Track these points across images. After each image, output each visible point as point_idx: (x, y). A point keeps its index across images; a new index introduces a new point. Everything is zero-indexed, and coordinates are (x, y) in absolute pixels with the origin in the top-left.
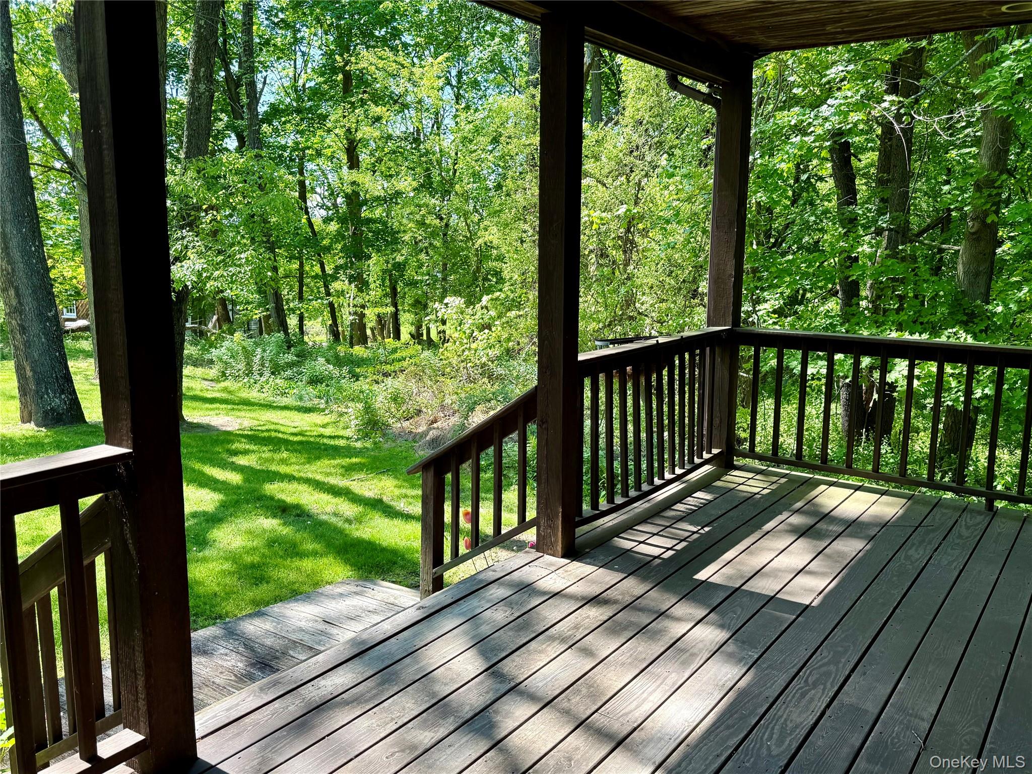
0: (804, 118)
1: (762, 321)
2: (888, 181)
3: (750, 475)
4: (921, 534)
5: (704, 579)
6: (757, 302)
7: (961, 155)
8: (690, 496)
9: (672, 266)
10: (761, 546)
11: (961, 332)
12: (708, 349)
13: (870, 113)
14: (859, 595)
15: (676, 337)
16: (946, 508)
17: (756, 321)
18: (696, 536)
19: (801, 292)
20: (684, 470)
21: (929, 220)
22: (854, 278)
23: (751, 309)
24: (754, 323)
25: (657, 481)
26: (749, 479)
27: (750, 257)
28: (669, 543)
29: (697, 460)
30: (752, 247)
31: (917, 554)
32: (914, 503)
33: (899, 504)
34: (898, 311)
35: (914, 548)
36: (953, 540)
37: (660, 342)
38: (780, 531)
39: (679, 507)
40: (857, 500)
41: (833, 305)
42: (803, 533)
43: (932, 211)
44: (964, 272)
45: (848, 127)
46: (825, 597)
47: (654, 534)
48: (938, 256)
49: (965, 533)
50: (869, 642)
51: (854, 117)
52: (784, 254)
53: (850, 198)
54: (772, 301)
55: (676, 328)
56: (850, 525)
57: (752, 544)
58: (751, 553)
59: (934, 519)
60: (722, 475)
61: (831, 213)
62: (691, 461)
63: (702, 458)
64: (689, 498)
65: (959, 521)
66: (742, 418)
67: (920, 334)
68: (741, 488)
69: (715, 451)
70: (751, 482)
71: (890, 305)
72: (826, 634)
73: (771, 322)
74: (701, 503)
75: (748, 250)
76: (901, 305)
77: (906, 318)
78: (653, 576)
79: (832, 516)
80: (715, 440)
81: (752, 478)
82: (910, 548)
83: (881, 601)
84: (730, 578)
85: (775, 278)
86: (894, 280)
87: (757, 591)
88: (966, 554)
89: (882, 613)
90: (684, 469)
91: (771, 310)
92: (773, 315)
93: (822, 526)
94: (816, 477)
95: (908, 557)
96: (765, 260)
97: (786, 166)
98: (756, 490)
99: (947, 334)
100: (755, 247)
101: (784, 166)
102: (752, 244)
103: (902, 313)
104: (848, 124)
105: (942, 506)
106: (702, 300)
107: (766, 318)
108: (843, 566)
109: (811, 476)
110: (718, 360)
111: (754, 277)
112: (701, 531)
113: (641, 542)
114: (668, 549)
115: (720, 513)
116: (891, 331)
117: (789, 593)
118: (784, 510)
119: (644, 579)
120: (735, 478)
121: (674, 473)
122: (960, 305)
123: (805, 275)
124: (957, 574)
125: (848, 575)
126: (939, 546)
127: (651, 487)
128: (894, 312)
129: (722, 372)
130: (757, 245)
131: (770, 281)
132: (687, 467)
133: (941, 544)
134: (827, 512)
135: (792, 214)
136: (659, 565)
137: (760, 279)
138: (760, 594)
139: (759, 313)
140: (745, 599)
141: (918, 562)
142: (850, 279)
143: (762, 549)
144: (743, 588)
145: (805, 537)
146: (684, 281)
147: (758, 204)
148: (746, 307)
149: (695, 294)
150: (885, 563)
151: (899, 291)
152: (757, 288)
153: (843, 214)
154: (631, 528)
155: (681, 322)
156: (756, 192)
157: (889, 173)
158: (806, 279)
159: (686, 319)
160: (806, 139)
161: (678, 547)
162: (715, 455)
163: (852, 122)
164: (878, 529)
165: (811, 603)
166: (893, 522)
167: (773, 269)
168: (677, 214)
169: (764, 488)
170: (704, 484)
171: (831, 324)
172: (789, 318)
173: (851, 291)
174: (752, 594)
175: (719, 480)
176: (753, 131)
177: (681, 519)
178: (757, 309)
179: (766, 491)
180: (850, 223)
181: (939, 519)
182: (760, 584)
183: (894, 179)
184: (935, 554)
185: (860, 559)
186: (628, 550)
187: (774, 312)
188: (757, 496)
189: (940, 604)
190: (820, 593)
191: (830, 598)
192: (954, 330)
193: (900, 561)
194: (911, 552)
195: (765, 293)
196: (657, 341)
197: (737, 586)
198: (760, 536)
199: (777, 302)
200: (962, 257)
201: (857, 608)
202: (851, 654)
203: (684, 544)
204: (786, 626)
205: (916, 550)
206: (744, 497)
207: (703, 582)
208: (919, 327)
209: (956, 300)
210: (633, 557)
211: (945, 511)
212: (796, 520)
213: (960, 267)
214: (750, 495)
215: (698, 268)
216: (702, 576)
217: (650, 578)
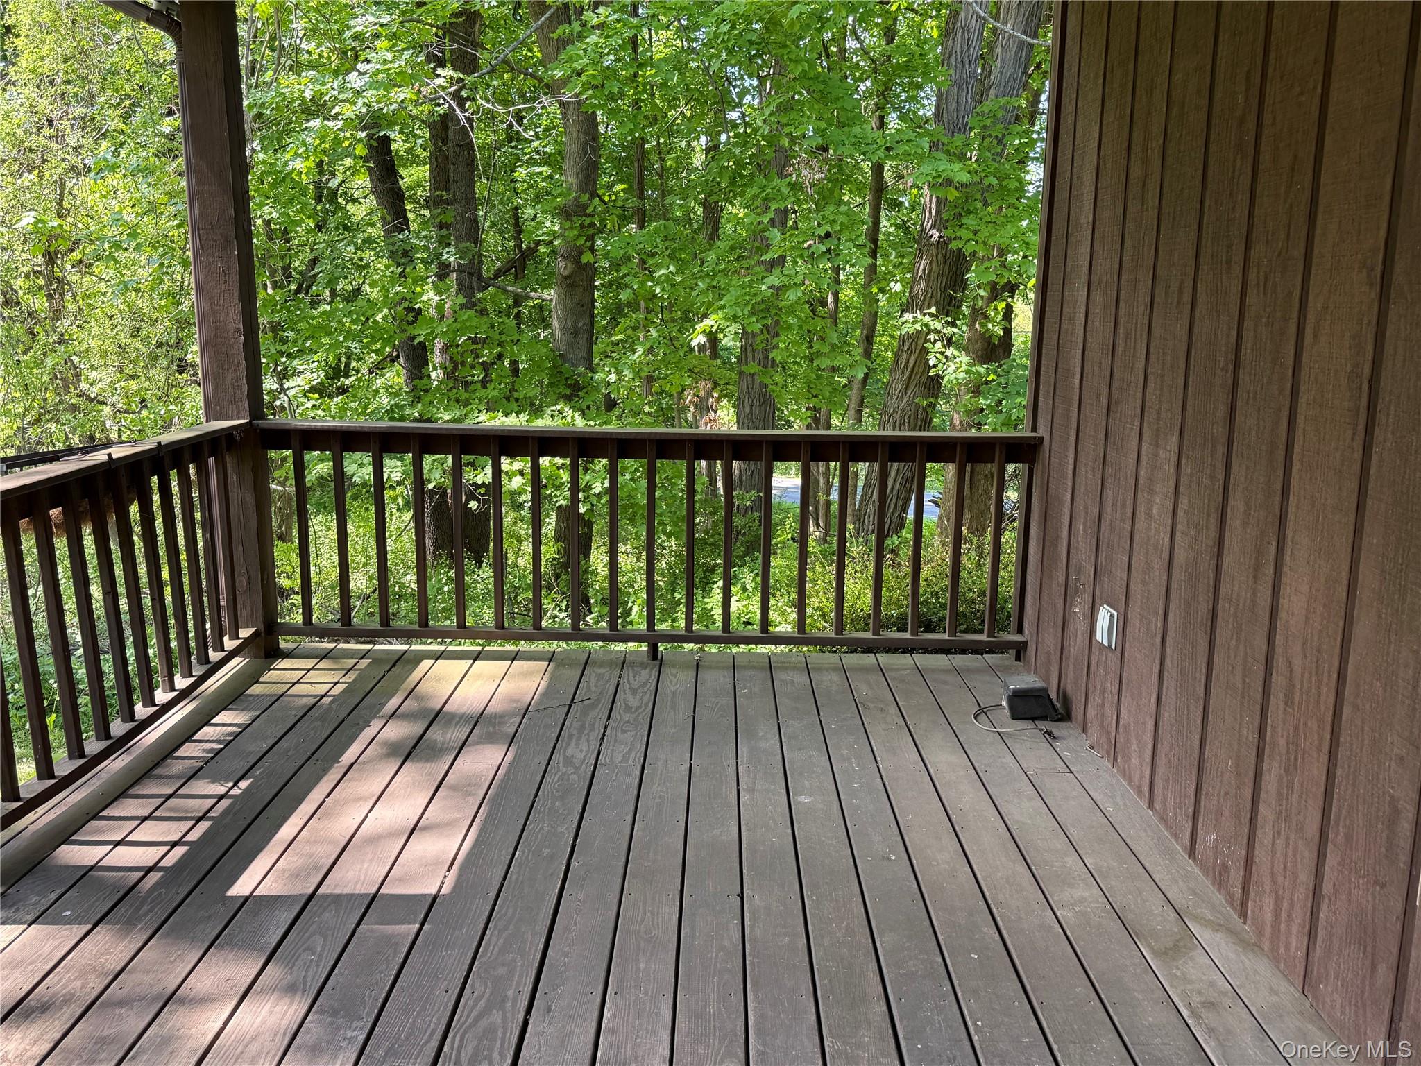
0: (324, 89)
1: (295, 403)
2: (448, 202)
3: (309, 663)
4: (577, 716)
5: (247, 893)
6: (283, 376)
7: (531, 175)
8: (207, 723)
9: (138, 323)
10: (344, 795)
11: (566, 409)
12: (212, 461)
13: (420, 92)
14: (512, 850)
15: (148, 444)
16: (601, 666)
17: (286, 405)
18: (225, 803)
19: (343, 360)
20: (193, 679)
21: (498, 264)
22: (422, 339)
23: (276, 386)
24: (284, 407)
25: (141, 711)
26: (309, 670)
27: (264, 306)
28: (172, 831)
29: (214, 656)
30: (266, 292)
31: (579, 751)
32: (558, 665)
33: (538, 672)
34: (484, 383)
35: (573, 743)
36: (621, 716)
37: (114, 456)
38: (370, 761)
39: (188, 750)
40: (479, 677)
41: (396, 376)
42: (409, 752)
43: (502, 250)
44: (561, 330)
45: (392, 108)
46: (463, 868)
47: (144, 819)
48: (515, 311)
49: (633, 701)
50: (543, 941)
51: (398, 95)
52: (315, 303)
53: (400, 223)
54: (307, 374)
55: (156, 421)
56: (477, 722)
57: (328, 796)
58: (327, 815)
59: (589, 687)
60: (261, 674)
61: (377, 243)
62: (204, 659)
63: (223, 650)
64: (206, 729)
65: (621, 683)
66: (285, 558)
67: (518, 414)
68: (297, 689)
69: (245, 633)
70: (312, 676)
71: (473, 376)
72: (474, 947)
73: (309, 405)
74: (229, 734)
75: (261, 295)
76: (487, 375)
77: (496, 393)
78: (146, 914)
79: (447, 713)
80: (243, 614)
81: (312, 669)
82: (568, 744)
83: (546, 851)
84: (296, 875)
85: (307, 339)
86: (475, 340)
87: (346, 891)
88: (642, 736)
89: (552, 874)
90: (191, 676)
91: (307, 387)
92: (311, 395)
93: (435, 734)
94: (413, 647)
95: (568, 761)
96: (288, 311)
97: (303, 165)
98: (322, 689)
99: (549, 412)
100: (270, 291)
101: (299, 164)
102: (265, 287)
103: (490, 386)
104: (391, 104)
105: (594, 663)
106: (195, 375)
107: (303, 400)
108: (479, 802)
109: (405, 647)
110: (233, 478)
111: (275, 338)
112: (235, 791)
113: (118, 843)
114: (174, 845)
115: (265, 747)
116: (480, 411)
117: (401, 880)
118: (373, 718)
119: (129, 925)
120: (284, 671)
121: (173, 689)
122: (561, 373)
123: (350, 335)
124: (638, 773)
125: (489, 816)
126: (605, 732)
127: (130, 725)
128: (479, 385)
129: (241, 496)
130: (274, 288)
131: (300, 342)
132: (198, 671)
133: (606, 727)
134: (439, 707)
135: (319, 243)
136: (158, 884)
137: (284, 341)
138: (352, 895)
139: (291, 393)
140: (327, 915)
141: (584, 766)
142: (416, 341)
143: (344, 803)
144: (320, 892)
145: (412, 761)
146: (160, 345)
147: (267, 223)
148: (269, 384)
149: (182, 367)
150: (539, 779)
151: (484, 356)
152: (281, 354)
153: (393, 244)
154: (95, 817)
155: (162, 412)
156: (261, 205)
157: (448, 190)
158: (353, 340)
159: (171, 407)
160: (331, 124)
161: (192, 837)
162: (246, 640)
163: (396, 102)
164: (518, 719)
165: (440, 888)
166: (537, 704)
167: (301, 326)
168: (134, 235)
169: (336, 683)
170: (232, 697)
171: (396, 405)
172: (335, 399)
173: (417, 358)
174: (337, 899)
175: (257, 682)
176: (245, 103)
177: (194, 775)
178: (286, 386)
179: (339, 689)
180: (403, 256)
181: (596, 686)
182: (350, 875)
183: (456, 200)
184: (604, 744)
185: (503, 780)
186: (92, 868)
187: (313, 389)
188: (325, 699)
189: (629, 833)
190: (451, 865)
191: (470, 866)
192: (559, 407)
193: (559, 770)
194: (570, 751)
195: (295, 362)
196: (110, 455)
197: (310, 891)
198: (340, 776)
199: (315, 376)
200: (556, 310)
201: (514, 877)
202: (520, 977)
203: (204, 825)
204: (405, 951)
205: (577, 745)
206: (305, 705)
207: (247, 898)
208: (514, 406)
209: (555, 367)
210: (101, 881)
211: (601, 671)
212: (395, 731)
213: (554, 322)
214: (313, 701)
215: (182, 323)
216: (241, 888)
217: (140, 920)
